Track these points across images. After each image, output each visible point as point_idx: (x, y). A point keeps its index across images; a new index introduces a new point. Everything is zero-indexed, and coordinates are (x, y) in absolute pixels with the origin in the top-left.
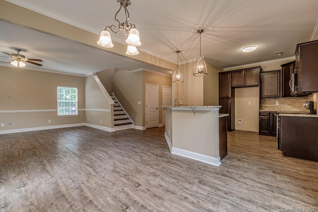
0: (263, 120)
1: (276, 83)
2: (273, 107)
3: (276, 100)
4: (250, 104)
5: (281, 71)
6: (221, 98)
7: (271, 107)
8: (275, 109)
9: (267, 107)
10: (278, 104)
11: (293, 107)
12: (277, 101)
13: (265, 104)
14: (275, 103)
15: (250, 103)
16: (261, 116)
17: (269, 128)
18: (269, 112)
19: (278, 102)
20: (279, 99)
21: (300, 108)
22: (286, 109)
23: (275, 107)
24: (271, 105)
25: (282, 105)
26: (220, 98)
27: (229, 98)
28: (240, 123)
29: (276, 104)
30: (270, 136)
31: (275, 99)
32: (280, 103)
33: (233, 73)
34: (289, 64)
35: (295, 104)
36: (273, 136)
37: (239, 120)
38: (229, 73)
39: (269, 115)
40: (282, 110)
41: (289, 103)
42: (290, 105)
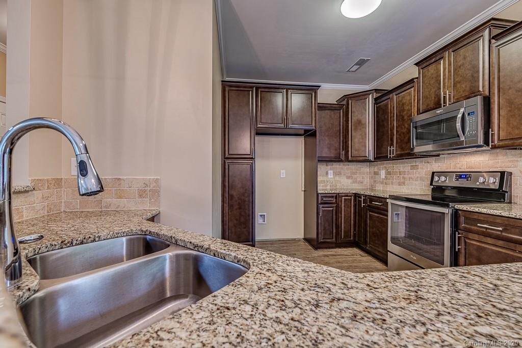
0: (324, 214)
1: (338, 131)
2: (324, 181)
3: (329, 167)
4: (284, 176)
6: (227, 158)
7: (321, 182)
8: (326, 186)
10: (332, 177)
11: (354, 182)
12: (331, 169)
14: (327, 173)
15: (283, 174)
17: (335, 231)
18: (335, 195)
19: (332, 171)
20: (334, 166)
21: (362, 183)
22: (343, 185)
23: (327, 181)
24: (321, 178)
25: (337, 178)
26: (225, 158)
27: (252, 159)
29: (329, 177)
31: (327, 165)
32: (335, 174)
33: (261, 91)
34: (366, 94)
35: (356, 176)
36: (340, 247)
37: (261, 214)
38: (252, 87)
39: (336, 201)
40: (338, 187)
41: (347, 175)
42: (348, 178)
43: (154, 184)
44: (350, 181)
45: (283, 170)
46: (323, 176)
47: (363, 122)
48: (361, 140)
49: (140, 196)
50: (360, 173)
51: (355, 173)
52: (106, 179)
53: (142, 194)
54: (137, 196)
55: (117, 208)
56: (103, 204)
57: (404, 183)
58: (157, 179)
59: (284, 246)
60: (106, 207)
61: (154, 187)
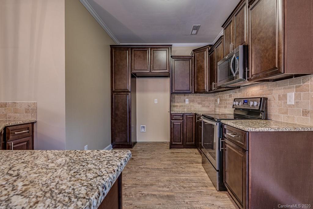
0: (175, 126)
1: (188, 74)
2: (183, 106)
3: (186, 97)
4: (157, 103)
5: (193, 57)
6: (114, 92)
7: (180, 106)
8: (184, 109)
9: (177, 106)
10: (188, 103)
11: (203, 106)
12: (187, 98)
13: (175, 102)
14: (185, 101)
16: (174, 121)
17: (182, 138)
18: (182, 114)
19: (188, 100)
20: (189, 96)
21: (209, 107)
22: (195, 108)
23: (185, 106)
24: (181, 104)
25: (192, 104)
26: (112, 92)
27: (128, 92)
28: (143, 130)
29: (186, 103)
30: (183, 148)
31: (184, 96)
32: (190, 101)
33: (134, 50)
34: (203, 48)
35: (204, 102)
36: (187, 148)
37: (142, 126)
38: (128, 48)
39: (183, 118)
40: (192, 109)
41: (198, 102)
42: (199, 103)
43: (33, 106)
44: (200, 106)
45: (156, 99)
46: (182, 102)
47: (203, 67)
48: (202, 79)
49: (26, 112)
50: (207, 101)
51: (204, 101)
52: (8, 103)
53: (27, 111)
54: (24, 112)
55: (14, 118)
56: (7, 116)
57: (226, 106)
58: (35, 103)
59: (153, 146)
60: (9, 118)
61: (33, 107)
